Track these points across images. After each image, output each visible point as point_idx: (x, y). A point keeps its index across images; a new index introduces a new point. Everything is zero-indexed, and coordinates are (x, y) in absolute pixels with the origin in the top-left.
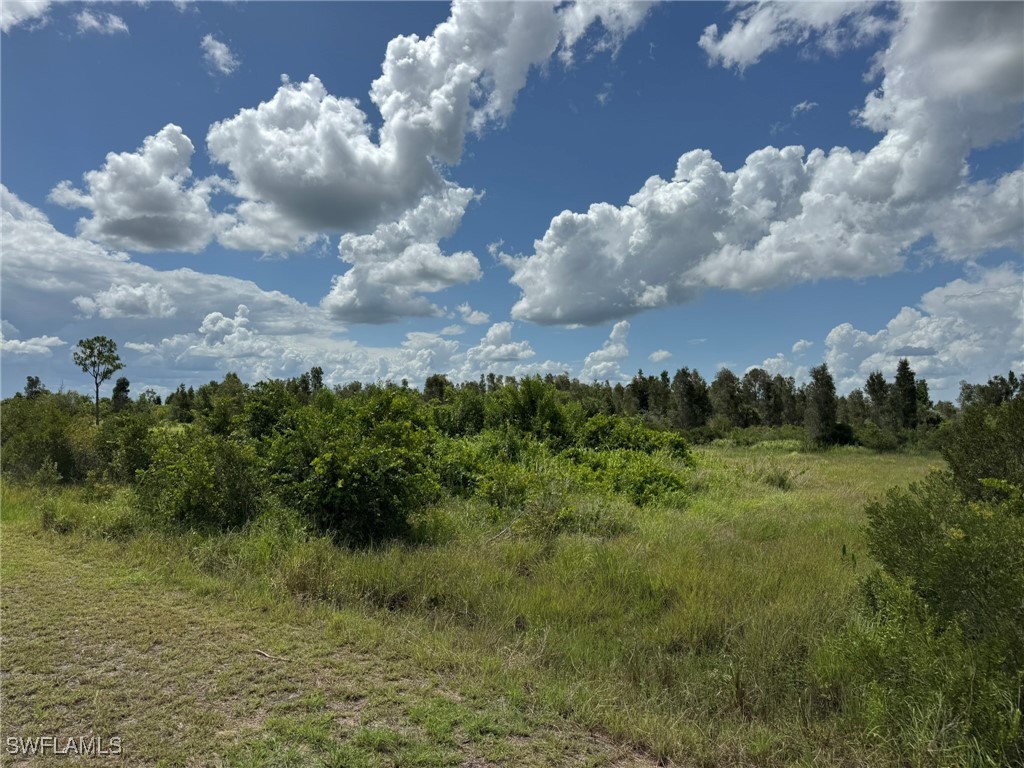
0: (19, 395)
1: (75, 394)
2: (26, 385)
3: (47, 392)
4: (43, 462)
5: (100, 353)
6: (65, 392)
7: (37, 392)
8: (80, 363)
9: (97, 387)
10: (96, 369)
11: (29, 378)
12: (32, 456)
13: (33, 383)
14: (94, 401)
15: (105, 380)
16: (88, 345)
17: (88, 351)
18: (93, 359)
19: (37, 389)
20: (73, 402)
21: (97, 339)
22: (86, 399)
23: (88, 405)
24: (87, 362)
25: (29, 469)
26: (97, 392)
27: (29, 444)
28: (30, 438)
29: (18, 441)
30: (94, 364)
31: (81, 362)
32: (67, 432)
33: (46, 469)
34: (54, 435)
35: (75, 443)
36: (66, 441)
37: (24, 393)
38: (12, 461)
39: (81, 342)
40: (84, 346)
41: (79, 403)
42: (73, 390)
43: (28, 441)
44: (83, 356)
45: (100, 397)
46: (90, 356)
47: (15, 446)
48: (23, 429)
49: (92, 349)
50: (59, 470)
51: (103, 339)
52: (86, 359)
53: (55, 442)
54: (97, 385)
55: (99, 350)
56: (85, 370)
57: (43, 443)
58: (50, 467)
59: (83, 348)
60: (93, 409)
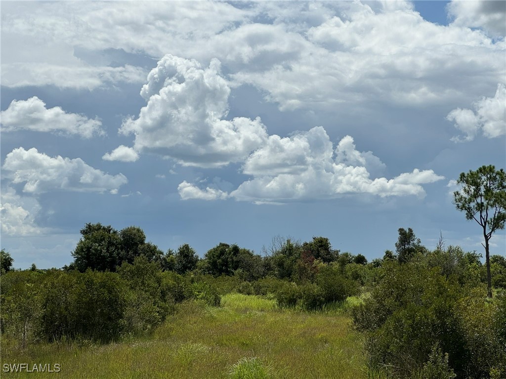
0: (389, 254)
1: (459, 252)
2: (397, 241)
3: (422, 250)
4: (430, 352)
5: (488, 190)
6: (445, 249)
7: (410, 251)
8: (463, 208)
9: (487, 240)
10: (484, 214)
11: (401, 230)
12: (416, 342)
13: (406, 236)
14: (483, 261)
15: (497, 231)
16: (471, 179)
17: (473, 188)
18: (479, 200)
19: (411, 246)
20: (456, 262)
21: (483, 170)
22: (472, 258)
23: (475, 268)
24: (472, 205)
25: (414, 361)
26: (487, 248)
27: (411, 326)
28: (412, 317)
29: (399, 320)
30: (480, 207)
31: (463, 205)
32: (458, 308)
33: (435, 362)
34: (441, 313)
35: (469, 325)
36: (456, 322)
37: (395, 252)
38: (393, 348)
39: (463, 175)
40: (467, 182)
41: (463, 265)
42: (454, 246)
43: (410, 322)
44: (465, 195)
45: (491, 254)
46: (476, 196)
47: (396, 329)
48: (403, 304)
49: (477, 185)
50: (451, 363)
51: (491, 169)
52: (470, 201)
53: (444, 323)
54: (486, 237)
55: (486, 186)
56: (470, 216)
57: (428, 325)
58: (440, 360)
59: (465, 185)
60: (482, 273)
